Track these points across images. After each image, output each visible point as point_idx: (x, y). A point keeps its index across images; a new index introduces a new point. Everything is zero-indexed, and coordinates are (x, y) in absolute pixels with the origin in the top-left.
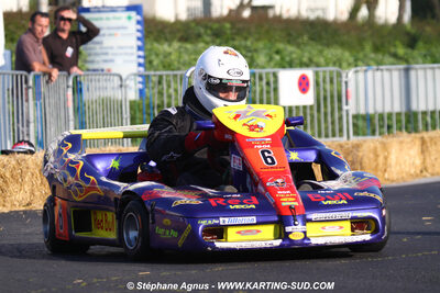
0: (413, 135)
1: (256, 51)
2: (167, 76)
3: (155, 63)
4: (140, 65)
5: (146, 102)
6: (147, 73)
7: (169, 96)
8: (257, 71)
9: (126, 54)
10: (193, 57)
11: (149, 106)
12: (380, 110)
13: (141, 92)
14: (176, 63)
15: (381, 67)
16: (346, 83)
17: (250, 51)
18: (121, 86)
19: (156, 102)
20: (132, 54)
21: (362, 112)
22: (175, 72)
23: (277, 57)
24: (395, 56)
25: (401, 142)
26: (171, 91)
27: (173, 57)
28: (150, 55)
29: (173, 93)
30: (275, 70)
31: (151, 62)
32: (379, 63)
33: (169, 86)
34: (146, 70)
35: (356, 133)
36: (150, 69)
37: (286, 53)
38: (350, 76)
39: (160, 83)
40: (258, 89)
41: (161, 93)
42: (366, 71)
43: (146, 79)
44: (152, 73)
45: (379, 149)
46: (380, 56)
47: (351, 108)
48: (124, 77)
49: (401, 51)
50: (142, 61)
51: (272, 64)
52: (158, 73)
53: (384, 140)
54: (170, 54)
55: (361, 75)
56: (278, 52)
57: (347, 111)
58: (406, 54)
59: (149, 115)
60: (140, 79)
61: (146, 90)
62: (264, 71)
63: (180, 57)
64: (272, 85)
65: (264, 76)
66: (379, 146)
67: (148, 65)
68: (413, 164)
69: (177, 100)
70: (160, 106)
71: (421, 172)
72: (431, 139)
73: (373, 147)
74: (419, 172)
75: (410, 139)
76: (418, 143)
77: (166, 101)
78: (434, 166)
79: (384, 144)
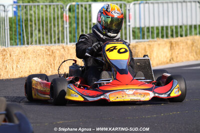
0: (165, 39)
5: (18, 18)
7: (31, 15)
11: (19, 20)
12: (147, 25)
13: (15, 13)
15: (148, 1)
16: (129, 10)
18: (4, 11)
19: (24, 18)
21: (138, 26)
22: (34, 4)
25: (159, 44)
29: (33, 14)
35: (135, 37)
38: (131, 6)
39: (26, 8)
40: (80, 11)
41: (26, 14)
42: (140, 4)
44: (22, 4)
45: (147, 48)
47: (132, 23)
52: (25, 4)
53: (150, 43)
55: (137, 6)
57: (129, 26)
59: (20, 25)
62: (84, 3)
64: (88, 10)
65: (84, 6)
66: (147, 46)
68: (166, 56)
69: (35, 17)
70: (26, 20)
71: (170, 61)
72: (176, 42)
73: (143, 47)
74: (168, 61)
75: (164, 42)
76: (169, 45)
77: (29, 18)
78: (177, 57)
79: (150, 45)
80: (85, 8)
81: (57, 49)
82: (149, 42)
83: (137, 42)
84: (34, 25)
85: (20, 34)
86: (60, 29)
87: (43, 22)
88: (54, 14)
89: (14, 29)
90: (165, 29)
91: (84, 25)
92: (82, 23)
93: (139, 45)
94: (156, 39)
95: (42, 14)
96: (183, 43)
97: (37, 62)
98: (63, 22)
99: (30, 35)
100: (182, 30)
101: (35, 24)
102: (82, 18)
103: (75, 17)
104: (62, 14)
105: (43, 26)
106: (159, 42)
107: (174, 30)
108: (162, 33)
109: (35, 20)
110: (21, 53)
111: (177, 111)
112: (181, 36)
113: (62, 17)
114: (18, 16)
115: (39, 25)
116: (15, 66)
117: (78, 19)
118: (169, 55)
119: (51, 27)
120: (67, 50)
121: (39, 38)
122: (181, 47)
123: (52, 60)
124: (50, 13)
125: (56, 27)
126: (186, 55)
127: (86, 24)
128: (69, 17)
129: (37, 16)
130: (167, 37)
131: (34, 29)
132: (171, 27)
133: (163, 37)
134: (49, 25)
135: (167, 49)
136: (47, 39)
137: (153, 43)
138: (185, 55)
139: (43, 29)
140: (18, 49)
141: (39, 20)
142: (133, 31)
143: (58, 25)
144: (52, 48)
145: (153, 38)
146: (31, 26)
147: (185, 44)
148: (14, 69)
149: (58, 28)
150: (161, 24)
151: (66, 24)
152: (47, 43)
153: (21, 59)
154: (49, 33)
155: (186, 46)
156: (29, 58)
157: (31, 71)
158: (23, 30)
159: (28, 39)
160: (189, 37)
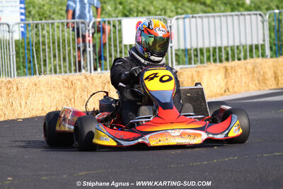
0: (218, 64)
4: (22, 14)
5: (26, 41)
6: (28, 22)
7: (44, 36)
9: (11, 6)
11: (29, 43)
12: (194, 46)
13: (22, 32)
15: (195, 15)
16: (170, 27)
19: (35, 41)
20: (16, 6)
21: (182, 47)
22: (48, 21)
25: (210, 71)
26: (45, 32)
29: (46, 34)
30: (119, 19)
33: (43, 29)
35: (178, 62)
38: (173, 22)
39: (36, 27)
41: (37, 35)
42: (184, 18)
44: (31, 22)
45: (195, 76)
47: (174, 45)
52: (36, 22)
53: (198, 69)
55: (181, 21)
57: (171, 47)
59: (29, 50)
62: (111, 19)
64: (117, 28)
65: (112, 22)
66: (194, 73)
68: (219, 86)
69: (49, 38)
70: (37, 44)
71: (225, 92)
72: (232, 68)
73: (190, 74)
74: (223, 92)
75: (217, 68)
76: (222, 71)
77: (41, 40)
78: (234, 87)
79: (199, 72)
80: (114, 26)
81: (78, 80)
82: (197, 67)
83: (181, 68)
84: (47, 50)
85: (30, 62)
87: (59, 46)
89: (21, 55)
90: (217, 50)
91: (113, 48)
92: (110, 45)
93: (184, 73)
94: (205, 64)
95: (58, 34)
96: (241, 68)
97: (52, 96)
98: (86, 46)
99: (42, 63)
100: (240, 52)
101: (49, 48)
105: (59, 50)
106: (210, 68)
107: (230, 52)
108: (213, 55)
109: (49, 43)
110: (31, 85)
111: (234, 157)
112: (239, 59)
114: (27, 38)
115: (54, 49)
116: (23, 103)
118: (223, 84)
119: (70, 51)
120: (90, 80)
121: (55, 66)
122: (239, 74)
123: (72, 94)
124: (69, 34)
126: (246, 83)
127: (115, 46)
129: (51, 37)
130: (221, 61)
132: (226, 48)
133: (215, 61)
134: (67, 48)
135: (220, 76)
136: (65, 67)
137: (202, 69)
138: (243, 84)
139: (59, 54)
140: (27, 80)
141: (54, 43)
142: (176, 55)
144: (71, 78)
145: (202, 62)
146: (44, 50)
147: (244, 69)
148: (23, 107)
150: (213, 45)
151: (89, 47)
152: (66, 72)
153: (31, 94)
154: (67, 59)
155: (246, 72)
156: (41, 92)
157: (45, 109)
158: (33, 57)
159: (40, 68)
160: (249, 60)
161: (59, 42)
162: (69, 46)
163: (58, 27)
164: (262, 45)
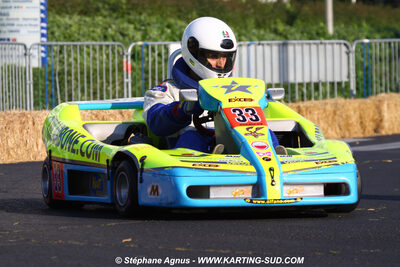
1: (149, 24)
2: (68, 46)
3: (57, 34)
4: (43, 35)
5: (48, 70)
6: (50, 43)
7: (70, 65)
8: (150, 43)
9: (30, 25)
10: (91, 29)
11: (50, 73)
13: (43, 59)
14: (76, 35)
15: (262, 42)
17: (143, 25)
18: (25, 54)
19: (58, 68)
20: (36, 25)
22: (75, 43)
23: (169, 31)
24: (276, 31)
26: (71, 60)
27: (73, 29)
28: (52, 27)
29: (73, 62)
30: (166, 43)
31: (53, 33)
32: (261, 38)
33: (69, 56)
34: (48, 40)
36: (52, 40)
37: (176, 27)
39: (61, 52)
40: (151, 60)
41: (61, 62)
42: (249, 45)
43: (49, 48)
44: (54, 43)
46: (262, 32)
48: (28, 47)
49: (281, 27)
50: (44, 31)
51: (163, 37)
52: (60, 43)
54: (71, 26)
55: (244, 49)
56: (169, 26)
58: (284, 30)
59: (51, 81)
60: (43, 49)
61: (48, 59)
62: (156, 43)
63: (79, 29)
64: (163, 57)
65: (156, 48)
67: (50, 36)
69: (76, 68)
70: (61, 73)
72: (307, 109)
77: (66, 69)
80: (160, 55)
81: (111, 116)
84: (73, 82)
85: (51, 96)
86: (118, 88)
87: (88, 77)
88: (107, 64)
89: (40, 86)
92: (153, 79)
95: (87, 62)
96: (319, 109)
98: (123, 76)
99: (66, 98)
101: (76, 79)
102: (153, 71)
103: (141, 69)
104: (121, 63)
105: (89, 82)
107: (305, 90)
109: (76, 73)
112: (317, 98)
113: (121, 70)
114: (48, 66)
115: (82, 82)
116: (40, 141)
117: (147, 72)
119: (102, 84)
120: (126, 117)
124: (101, 63)
125: (111, 85)
128: (133, 69)
129: (79, 66)
131: (73, 87)
132: (301, 85)
134: (98, 81)
139: (89, 87)
141: (82, 73)
143: (114, 82)
144: (103, 114)
146: (69, 82)
147: (322, 111)
148: (40, 146)
149: (114, 88)
151: (127, 77)
158: (56, 89)
160: (329, 101)
161: (88, 73)
162: (101, 78)
163: (89, 54)
164: (346, 83)
